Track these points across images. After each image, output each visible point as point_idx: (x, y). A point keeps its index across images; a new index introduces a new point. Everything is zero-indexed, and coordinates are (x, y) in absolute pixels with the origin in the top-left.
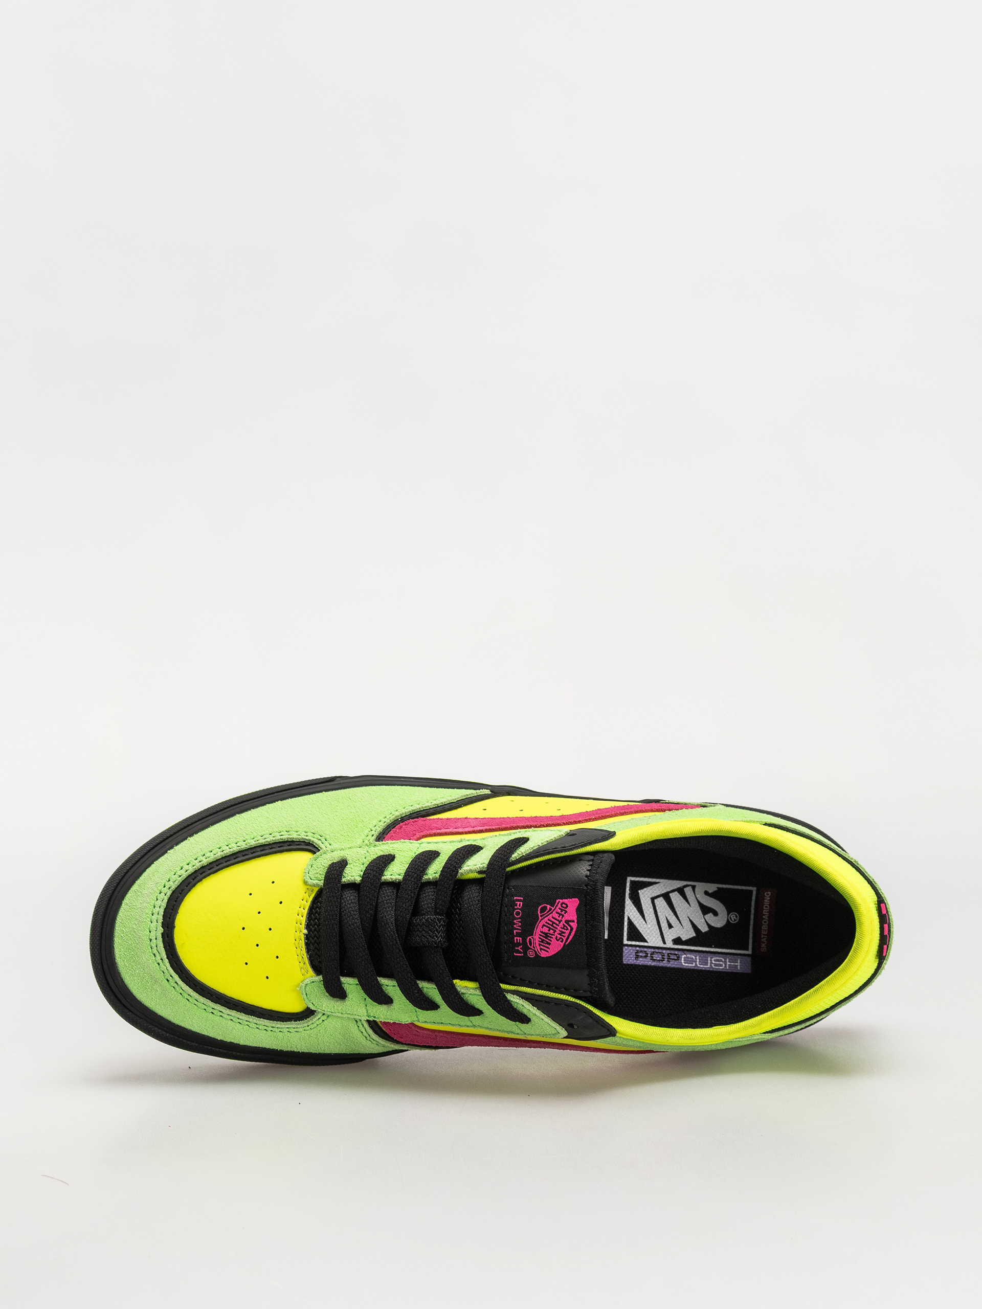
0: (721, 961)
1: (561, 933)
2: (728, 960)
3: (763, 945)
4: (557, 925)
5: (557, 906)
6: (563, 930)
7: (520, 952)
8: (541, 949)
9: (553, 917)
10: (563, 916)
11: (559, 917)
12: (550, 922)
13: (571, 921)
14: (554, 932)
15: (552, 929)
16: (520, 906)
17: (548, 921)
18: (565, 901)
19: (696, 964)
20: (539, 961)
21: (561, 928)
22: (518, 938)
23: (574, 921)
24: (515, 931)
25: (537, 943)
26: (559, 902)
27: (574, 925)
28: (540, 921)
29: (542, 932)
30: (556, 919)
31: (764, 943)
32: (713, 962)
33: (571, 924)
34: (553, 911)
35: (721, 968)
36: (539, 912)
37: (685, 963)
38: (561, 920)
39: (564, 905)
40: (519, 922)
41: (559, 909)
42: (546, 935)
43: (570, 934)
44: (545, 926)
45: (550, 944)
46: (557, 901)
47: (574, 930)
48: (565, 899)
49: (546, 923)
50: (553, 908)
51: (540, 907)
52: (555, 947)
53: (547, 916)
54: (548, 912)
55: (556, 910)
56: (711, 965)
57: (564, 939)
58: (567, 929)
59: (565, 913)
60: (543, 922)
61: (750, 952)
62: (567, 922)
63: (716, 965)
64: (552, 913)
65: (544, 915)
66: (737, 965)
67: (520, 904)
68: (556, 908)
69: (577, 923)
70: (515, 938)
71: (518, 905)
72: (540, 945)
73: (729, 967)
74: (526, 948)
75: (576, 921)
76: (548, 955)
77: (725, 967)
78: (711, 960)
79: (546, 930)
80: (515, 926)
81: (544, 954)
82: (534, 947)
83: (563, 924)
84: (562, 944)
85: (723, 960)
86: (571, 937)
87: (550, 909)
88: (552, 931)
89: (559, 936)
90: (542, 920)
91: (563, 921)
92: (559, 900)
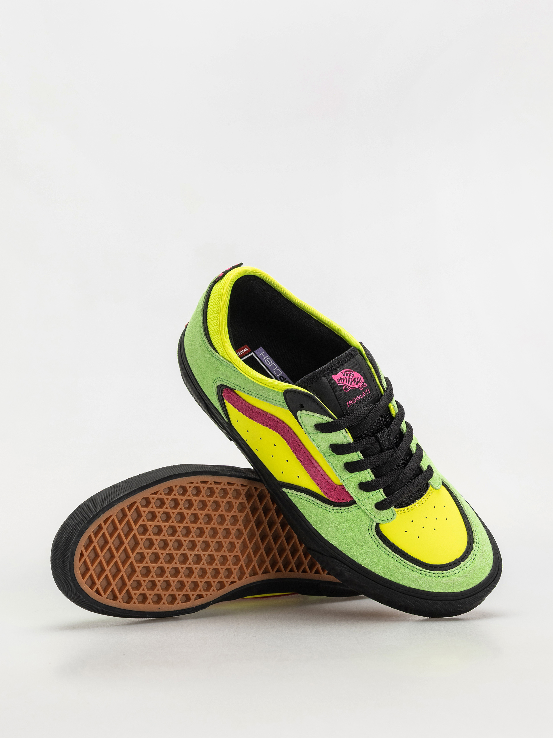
0: (266, 361)
1: (350, 375)
2: (264, 359)
3: (245, 350)
4: (348, 379)
5: (341, 384)
6: (348, 375)
7: (368, 390)
8: (361, 381)
9: (347, 383)
10: (343, 378)
11: (345, 380)
12: (349, 383)
13: (343, 374)
14: (352, 378)
15: (351, 380)
16: (351, 402)
17: (349, 384)
18: (337, 381)
19: (277, 369)
20: (366, 380)
21: (348, 376)
22: (363, 394)
23: (342, 373)
24: (362, 398)
25: (360, 384)
26: (339, 384)
27: (343, 371)
28: (352, 387)
29: (355, 384)
30: (346, 380)
31: (244, 351)
32: (270, 363)
33: (344, 373)
34: (344, 384)
35: (269, 359)
36: (349, 390)
37: (281, 373)
38: (345, 378)
39: (339, 381)
40: (357, 398)
41: (341, 382)
42: (355, 381)
43: (348, 371)
44: (352, 384)
45: (357, 378)
46: (339, 385)
47: (345, 370)
48: (336, 382)
49: (350, 384)
50: (343, 385)
51: (347, 391)
52: (357, 375)
53: (348, 386)
54: (346, 386)
55: (343, 383)
56: (272, 363)
57: (351, 372)
58: (347, 373)
59: (342, 378)
60: (351, 386)
61: (252, 353)
62: (344, 375)
63: (270, 361)
64: (345, 384)
65: (348, 387)
66: (263, 354)
67: (350, 402)
68: (342, 384)
69: (341, 371)
70: (364, 396)
71: (351, 403)
72: (360, 383)
73: (266, 356)
74: (365, 389)
75: (341, 372)
76: (361, 377)
77: (267, 357)
78: (270, 365)
79: (353, 383)
80: (360, 399)
81: (362, 379)
82: (362, 385)
83: (346, 376)
84: (354, 372)
85: (265, 360)
86: (349, 370)
87: (344, 386)
88: (352, 380)
89: (352, 375)
90: (350, 387)
91: (345, 377)
92: (338, 384)
